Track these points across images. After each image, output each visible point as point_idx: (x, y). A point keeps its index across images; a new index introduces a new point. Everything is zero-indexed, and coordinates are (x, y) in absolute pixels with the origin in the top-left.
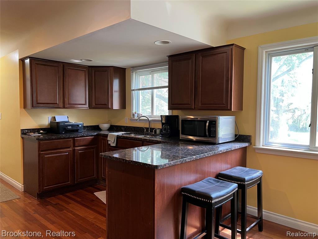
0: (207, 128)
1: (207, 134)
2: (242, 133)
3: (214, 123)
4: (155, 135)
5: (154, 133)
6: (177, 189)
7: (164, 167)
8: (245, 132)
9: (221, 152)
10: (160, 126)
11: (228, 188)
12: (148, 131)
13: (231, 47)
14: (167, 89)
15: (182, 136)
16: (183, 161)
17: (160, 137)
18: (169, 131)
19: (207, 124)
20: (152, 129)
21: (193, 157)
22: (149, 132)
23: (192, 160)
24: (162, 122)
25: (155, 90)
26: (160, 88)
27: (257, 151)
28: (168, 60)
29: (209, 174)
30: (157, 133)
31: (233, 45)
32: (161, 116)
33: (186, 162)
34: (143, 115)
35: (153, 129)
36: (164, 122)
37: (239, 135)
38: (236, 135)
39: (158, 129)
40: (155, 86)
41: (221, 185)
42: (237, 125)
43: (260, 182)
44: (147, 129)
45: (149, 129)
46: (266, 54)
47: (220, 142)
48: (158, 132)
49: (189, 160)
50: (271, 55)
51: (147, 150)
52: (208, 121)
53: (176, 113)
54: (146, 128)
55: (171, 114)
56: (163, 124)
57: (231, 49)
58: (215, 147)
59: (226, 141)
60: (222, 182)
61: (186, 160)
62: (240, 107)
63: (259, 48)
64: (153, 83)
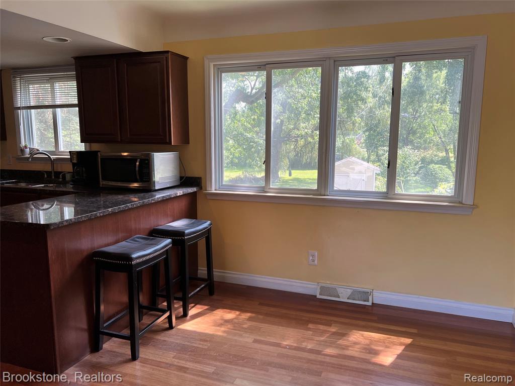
0: (137, 169)
1: (138, 177)
2: (190, 174)
3: (147, 162)
4: (64, 182)
5: (61, 180)
6: (85, 254)
7: (60, 226)
8: (194, 172)
9: (153, 202)
10: (69, 168)
11: (158, 245)
12: (51, 177)
13: (166, 55)
14: (77, 109)
15: (103, 183)
16: (90, 216)
17: (71, 186)
18: (85, 175)
19: (138, 163)
20: (57, 174)
21: (108, 210)
22: (53, 177)
23: (107, 215)
24: (73, 162)
25: (58, 110)
26: (66, 107)
27: (209, 197)
28: (74, 62)
29: (137, 231)
30: (67, 180)
31: (167, 52)
32: (70, 152)
33: (97, 218)
34: (41, 150)
35: (61, 173)
36: (75, 161)
37: (186, 177)
38: (181, 178)
39: (69, 172)
40: (58, 103)
41: (150, 243)
42: (181, 164)
43: (208, 235)
44: (49, 173)
45: (52, 173)
46: (214, 69)
47: (156, 188)
48: (68, 177)
49: (101, 214)
50: (221, 70)
51: (51, 207)
52: (139, 160)
53: (96, 147)
54: (46, 172)
55: (88, 149)
56: (74, 165)
57: (166, 58)
58: (147, 195)
59: (167, 187)
60: (152, 239)
61: (96, 214)
62: (185, 138)
63: (205, 59)
64: (53, 97)
